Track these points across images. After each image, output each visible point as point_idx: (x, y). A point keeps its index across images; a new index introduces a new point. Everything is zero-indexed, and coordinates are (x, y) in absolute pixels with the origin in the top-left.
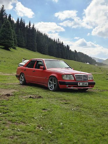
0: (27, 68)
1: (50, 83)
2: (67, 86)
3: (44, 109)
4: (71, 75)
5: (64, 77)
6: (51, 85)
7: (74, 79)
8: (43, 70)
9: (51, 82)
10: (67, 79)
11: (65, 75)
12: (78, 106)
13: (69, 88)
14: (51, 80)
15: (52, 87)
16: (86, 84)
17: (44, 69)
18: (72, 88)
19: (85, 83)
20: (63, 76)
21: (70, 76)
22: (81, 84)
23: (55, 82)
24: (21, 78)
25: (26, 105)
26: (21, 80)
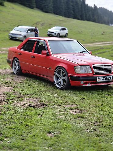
0: (23, 51)
1: (57, 77)
2: (82, 82)
3: (50, 132)
4: (88, 67)
5: (77, 69)
6: (59, 80)
7: (91, 72)
8: (47, 56)
9: (59, 76)
10: (82, 72)
11: (79, 67)
12: (97, 122)
13: (84, 85)
14: (59, 73)
15: (60, 82)
16: (108, 79)
17: (48, 54)
18: (89, 85)
19: (107, 77)
20: (75, 67)
21: (86, 67)
22: (102, 79)
23: (64, 76)
24: (15, 65)
25: (25, 123)
26: (15, 68)
